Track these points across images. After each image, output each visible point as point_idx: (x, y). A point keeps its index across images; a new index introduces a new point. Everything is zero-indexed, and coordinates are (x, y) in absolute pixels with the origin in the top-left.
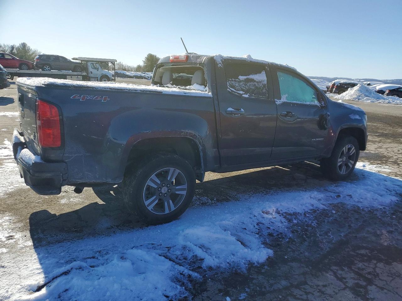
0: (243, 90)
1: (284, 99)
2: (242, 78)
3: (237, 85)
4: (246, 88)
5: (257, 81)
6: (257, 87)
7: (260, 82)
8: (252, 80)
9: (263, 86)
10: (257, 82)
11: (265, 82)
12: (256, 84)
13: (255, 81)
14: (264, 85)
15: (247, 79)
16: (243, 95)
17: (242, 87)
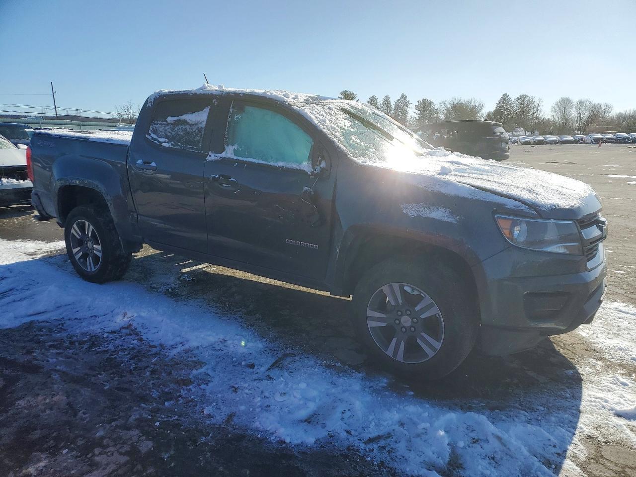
0: (167, 137)
1: (229, 153)
2: (170, 119)
3: (161, 129)
4: (172, 133)
5: (190, 122)
6: (187, 133)
7: (195, 124)
8: (185, 122)
9: (197, 131)
10: (191, 125)
11: (203, 125)
12: (188, 127)
13: (188, 123)
14: (200, 130)
15: (179, 120)
16: (163, 144)
17: (168, 133)
